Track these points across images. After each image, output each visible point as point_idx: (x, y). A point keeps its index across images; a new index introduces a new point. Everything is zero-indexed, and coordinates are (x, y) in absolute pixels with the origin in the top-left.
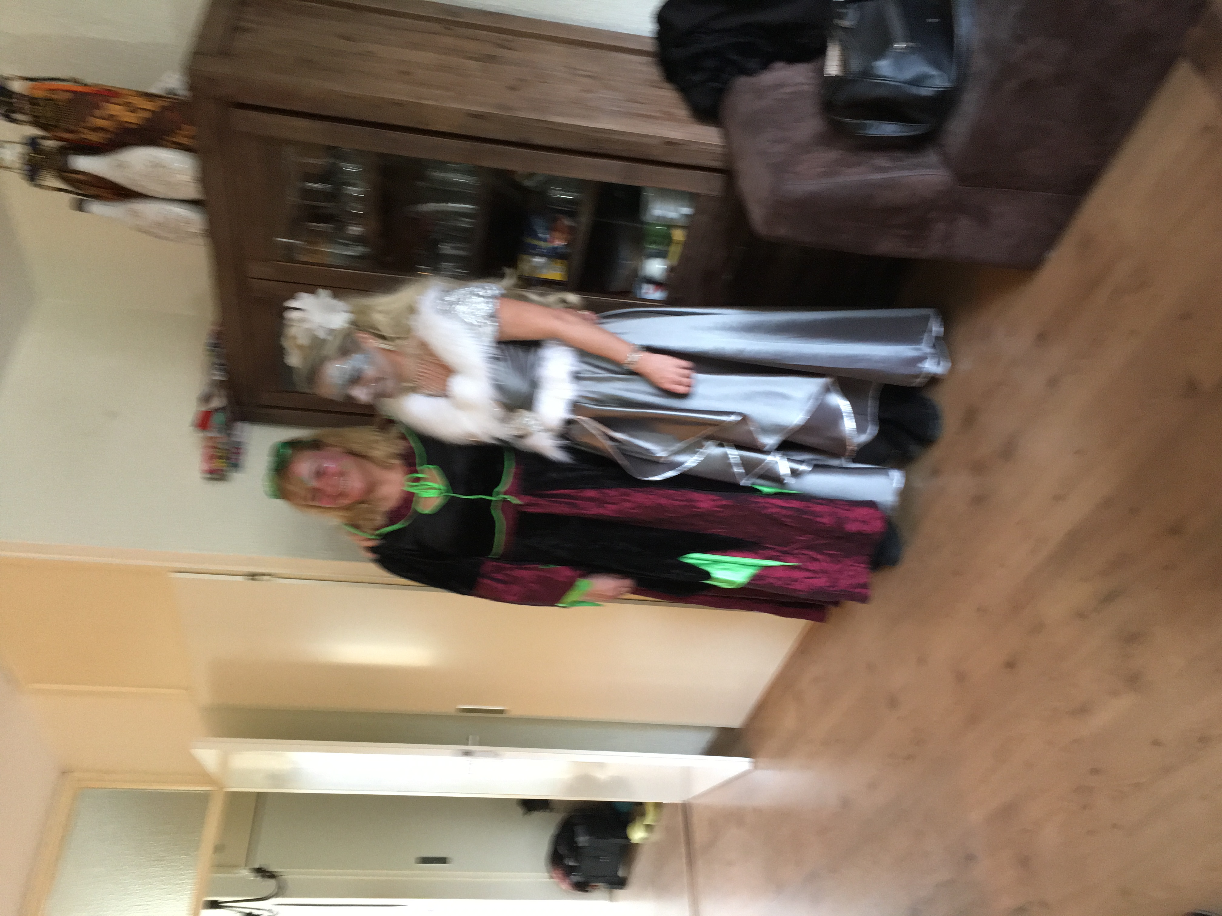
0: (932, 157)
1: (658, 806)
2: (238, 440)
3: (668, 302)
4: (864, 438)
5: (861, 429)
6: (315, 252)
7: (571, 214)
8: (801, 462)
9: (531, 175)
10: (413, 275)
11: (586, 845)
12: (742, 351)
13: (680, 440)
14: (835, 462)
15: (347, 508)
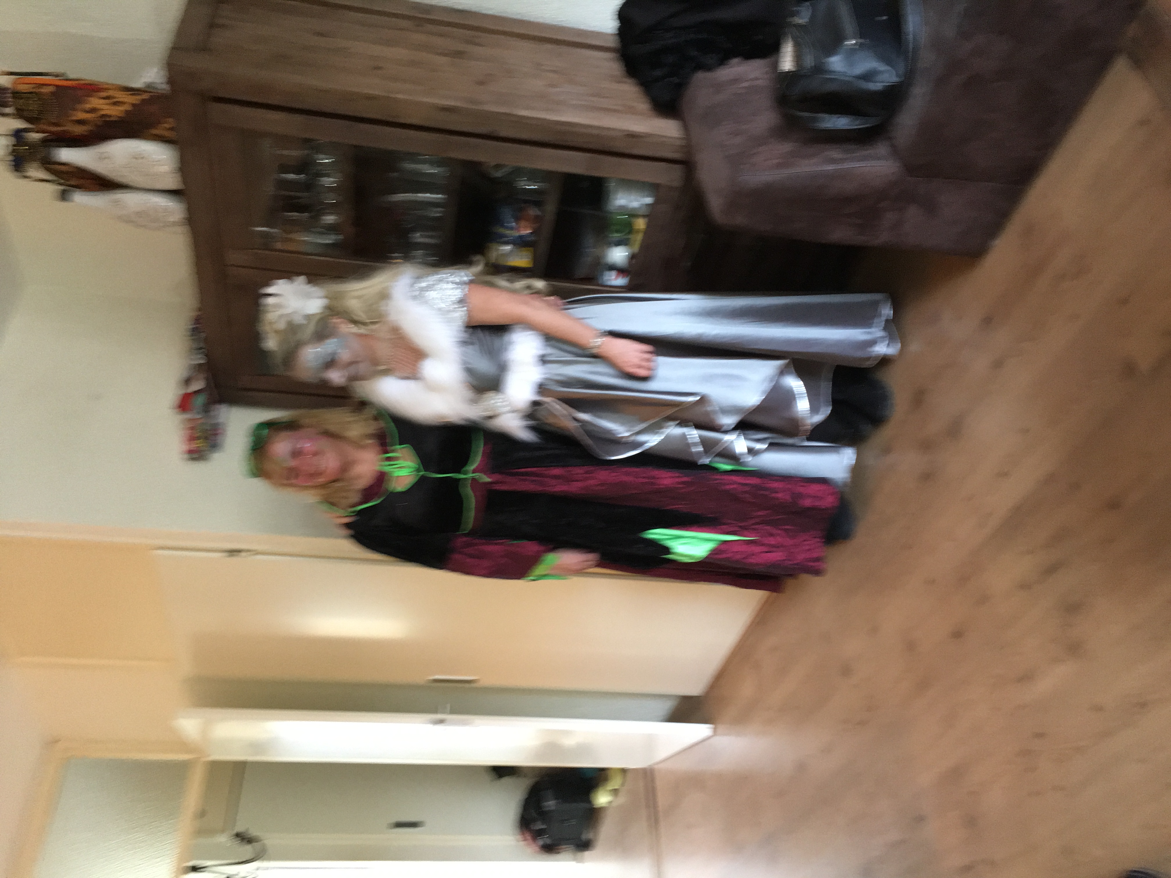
0: (882, 149)
1: (624, 771)
2: (216, 422)
3: (630, 288)
4: (818, 418)
5: (814, 409)
6: (291, 240)
7: (538, 204)
8: (758, 441)
9: (498, 167)
10: (384, 262)
11: (553, 808)
12: (700, 335)
13: (643, 420)
14: (790, 441)
15: (323, 486)
